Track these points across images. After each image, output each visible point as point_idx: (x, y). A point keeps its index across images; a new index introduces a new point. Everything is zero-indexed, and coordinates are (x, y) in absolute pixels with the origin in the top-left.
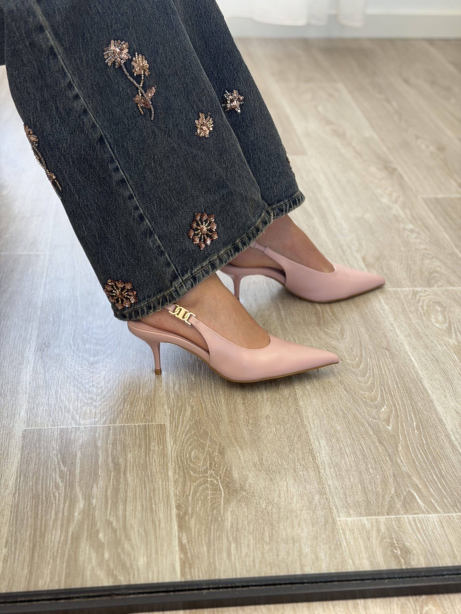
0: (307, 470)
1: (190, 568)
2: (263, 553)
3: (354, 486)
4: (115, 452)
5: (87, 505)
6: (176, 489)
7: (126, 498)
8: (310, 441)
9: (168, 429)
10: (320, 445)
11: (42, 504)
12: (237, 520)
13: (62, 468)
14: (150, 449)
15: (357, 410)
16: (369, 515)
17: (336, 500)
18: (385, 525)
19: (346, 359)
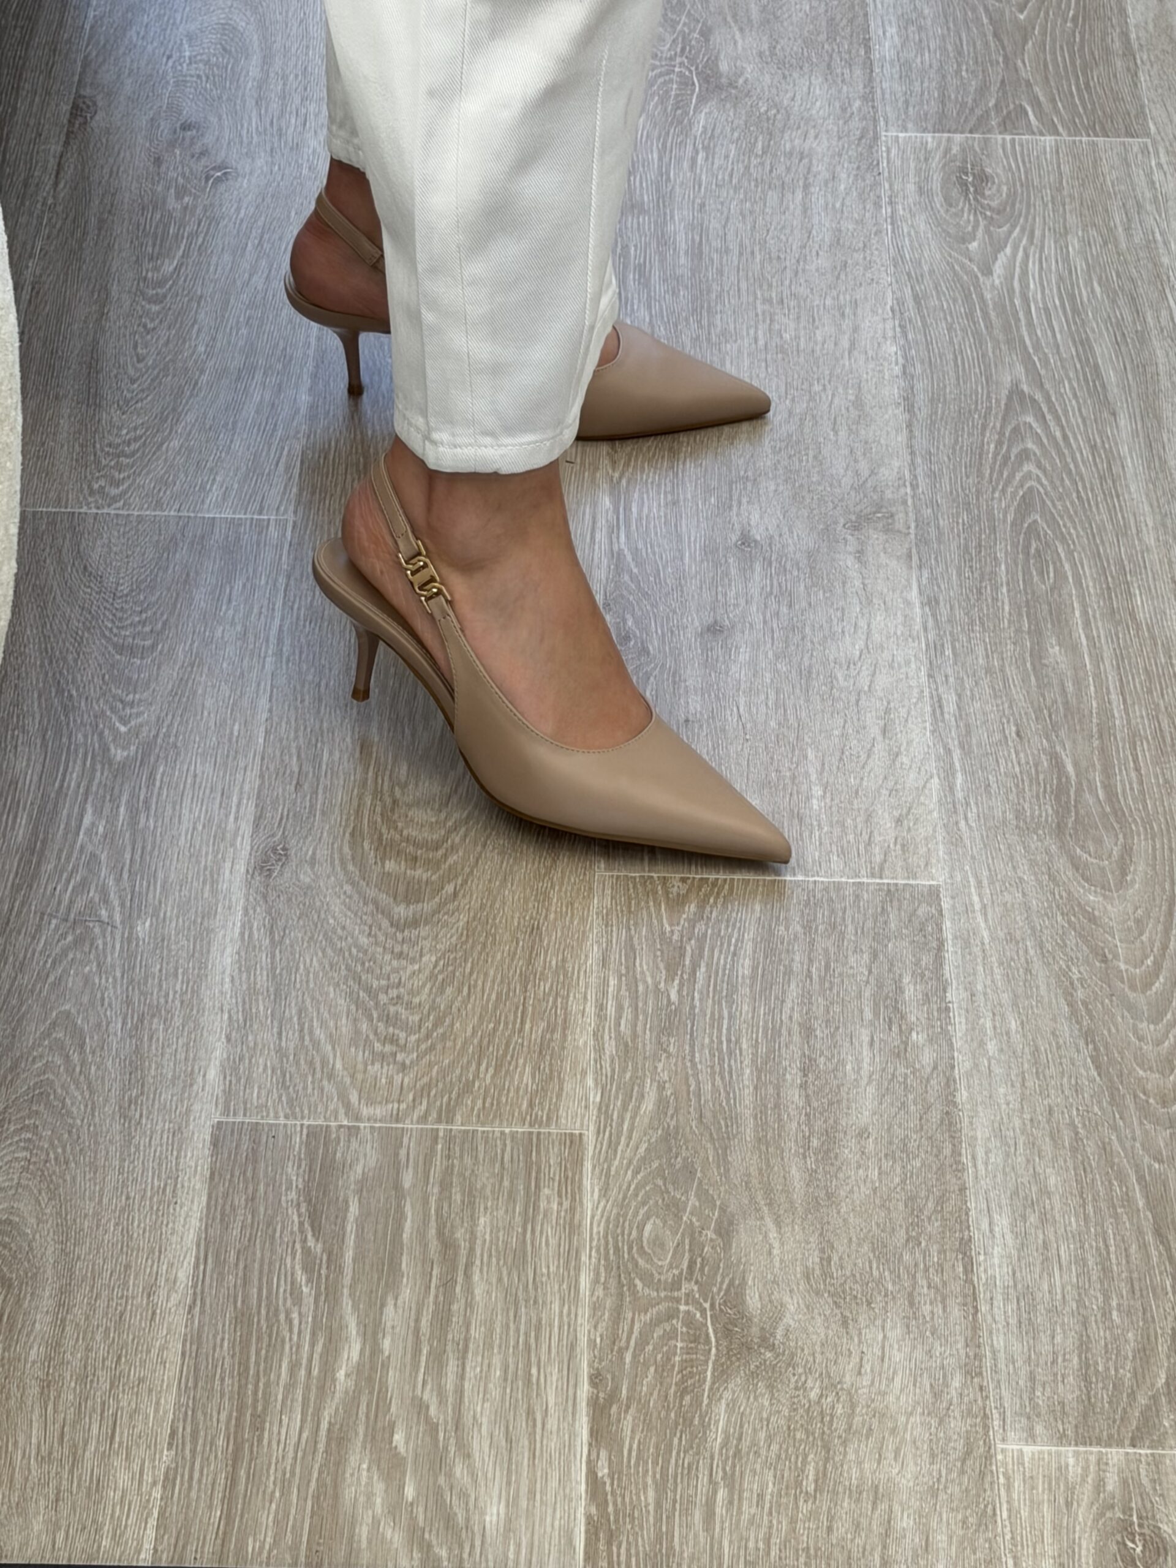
0: (943, 1301)
1: (609, 1544)
2: (793, 1521)
3: (1060, 1359)
4: (446, 1208)
5: (367, 1353)
6: (595, 1327)
7: (466, 1340)
8: (967, 1214)
9: (591, 1149)
10: (991, 1231)
11: (259, 1339)
12: (741, 1427)
13: (311, 1242)
14: (536, 1208)
15: (1115, 1128)
16: (1085, 1444)
17: (1005, 1393)
18: (1120, 1471)
19: (1116, 956)
